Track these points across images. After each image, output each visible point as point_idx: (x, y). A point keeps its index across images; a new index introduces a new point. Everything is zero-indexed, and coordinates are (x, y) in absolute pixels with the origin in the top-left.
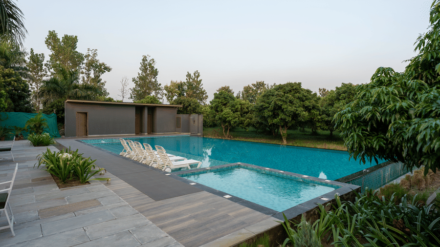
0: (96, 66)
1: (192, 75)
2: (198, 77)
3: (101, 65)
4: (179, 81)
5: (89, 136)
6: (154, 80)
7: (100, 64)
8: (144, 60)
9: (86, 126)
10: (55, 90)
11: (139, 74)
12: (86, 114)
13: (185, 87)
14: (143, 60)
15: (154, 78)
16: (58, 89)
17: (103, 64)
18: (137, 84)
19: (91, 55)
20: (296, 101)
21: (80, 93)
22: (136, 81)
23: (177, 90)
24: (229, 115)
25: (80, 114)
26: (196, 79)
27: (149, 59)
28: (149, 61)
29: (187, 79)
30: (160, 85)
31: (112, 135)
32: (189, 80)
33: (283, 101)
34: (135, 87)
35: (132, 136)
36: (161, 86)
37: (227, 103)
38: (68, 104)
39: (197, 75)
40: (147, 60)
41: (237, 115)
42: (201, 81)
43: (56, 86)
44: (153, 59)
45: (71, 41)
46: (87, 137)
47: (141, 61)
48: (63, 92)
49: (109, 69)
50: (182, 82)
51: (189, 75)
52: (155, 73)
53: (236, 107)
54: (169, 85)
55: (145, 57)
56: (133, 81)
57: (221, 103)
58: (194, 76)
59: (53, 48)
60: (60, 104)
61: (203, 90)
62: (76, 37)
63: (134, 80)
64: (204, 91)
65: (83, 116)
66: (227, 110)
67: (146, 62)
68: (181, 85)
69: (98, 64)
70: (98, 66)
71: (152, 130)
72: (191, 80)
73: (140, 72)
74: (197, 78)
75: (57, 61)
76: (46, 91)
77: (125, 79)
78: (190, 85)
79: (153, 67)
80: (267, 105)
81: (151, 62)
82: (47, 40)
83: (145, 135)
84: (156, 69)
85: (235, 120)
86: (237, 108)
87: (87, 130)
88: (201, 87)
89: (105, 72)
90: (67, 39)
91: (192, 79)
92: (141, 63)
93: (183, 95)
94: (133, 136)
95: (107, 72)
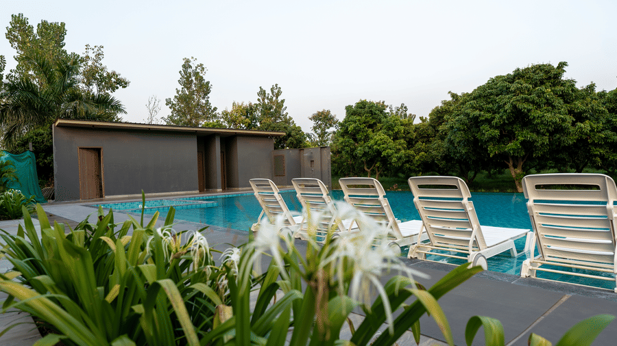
0: (102, 79)
1: (268, 92)
2: (277, 95)
3: (109, 76)
4: (246, 104)
5: (107, 197)
6: (204, 101)
7: (108, 74)
8: (187, 65)
9: (99, 176)
10: (30, 105)
11: (178, 92)
12: (98, 151)
13: (258, 114)
14: (184, 66)
15: (204, 98)
16: (37, 104)
17: (114, 74)
18: (174, 110)
19: (92, 55)
20: (558, 102)
21: (83, 108)
22: (173, 104)
23: (243, 117)
24: (385, 146)
25: (85, 151)
26: (274, 98)
27: (194, 64)
28: (194, 68)
29: (259, 100)
30: (215, 109)
31: (154, 194)
32: (263, 100)
33: (533, 102)
34: (171, 114)
35: (193, 194)
36: (217, 112)
37: (375, 124)
38: (60, 130)
39: (276, 91)
40: (190, 67)
41: (400, 144)
42: (283, 101)
43: (30, 96)
44: (201, 65)
45: (54, 33)
46: (102, 200)
47: (181, 69)
48: (47, 109)
49: (123, 83)
50: (253, 104)
51: (262, 93)
52: (205, 89)
53: (396, 130)
54: (230, 109)
55: (188, 61)
56: (167, 104)
57: (364, 123)
58: (271, 94)
59: (22, 45)
60: (39, 139)
61: (288, 117)
62: (63, 25)
63: (168, 102)
64: (291, 118)
65: (92, 157)
66: (380, 136)
67: (190, 70)
68: (251, 109)
69: (105, 75)
70: (106, 78)
71: (229, 184)
72: (266, 101)
73: (180, 87)
74: (277, 98)
75: (29, 69)
76: (11, 108)
77: (154, 100)
78: (266, 110)
79: (201, 79)
80: (488, 115)
81: (198, 70)
82: (10, 32)
83: (217, 192)
84: (208, 83)
85: (398, 155)
86: (397, 133)
87: (101, 186)
88: (284, 113)
89: (117, 88)
90: (47, 29)
91: (268, 98)
92: (180, 72)
93: (255, 126)
94: (195, 194)
95: (120, 88)
